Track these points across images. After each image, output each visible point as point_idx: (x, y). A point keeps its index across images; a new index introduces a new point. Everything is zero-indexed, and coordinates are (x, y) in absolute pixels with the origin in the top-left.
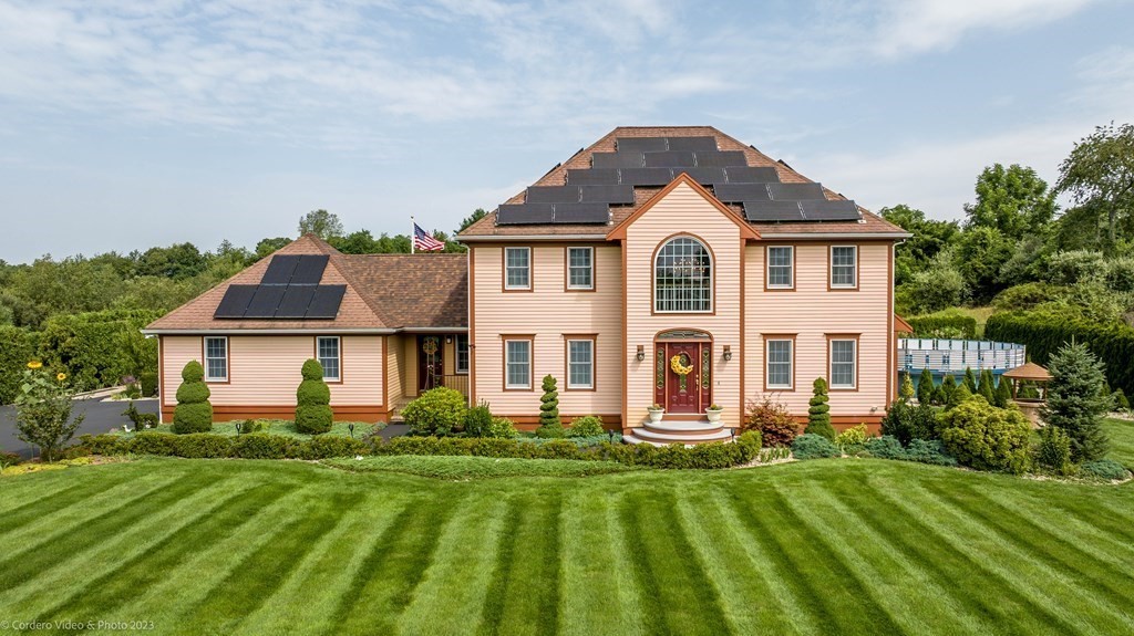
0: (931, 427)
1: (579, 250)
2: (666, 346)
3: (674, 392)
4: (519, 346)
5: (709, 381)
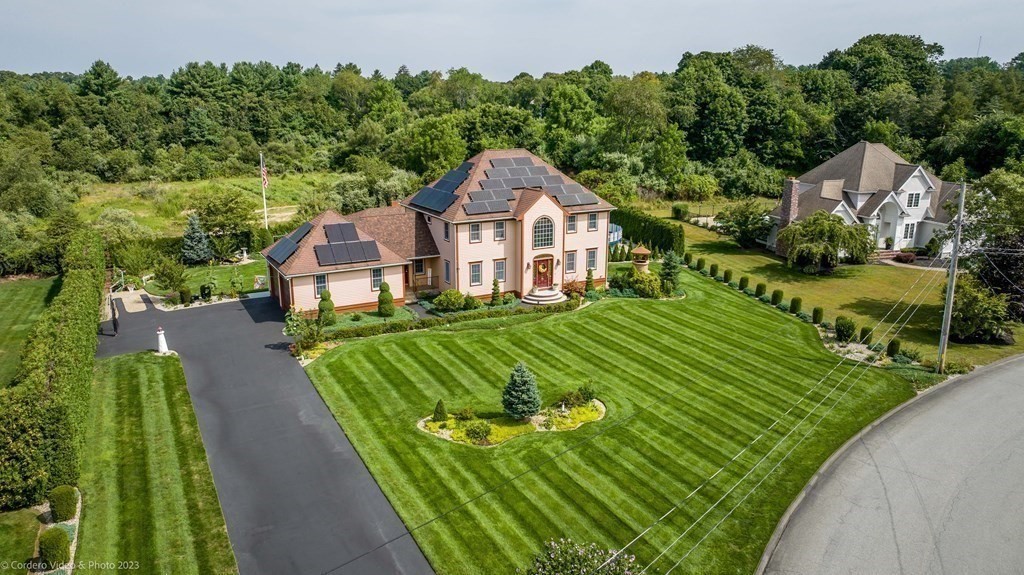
0: (629, 284)
1: (500, 224)
2: (537, 263)
3: (540, 279)
4: (476, 267)
5: (552, 274)
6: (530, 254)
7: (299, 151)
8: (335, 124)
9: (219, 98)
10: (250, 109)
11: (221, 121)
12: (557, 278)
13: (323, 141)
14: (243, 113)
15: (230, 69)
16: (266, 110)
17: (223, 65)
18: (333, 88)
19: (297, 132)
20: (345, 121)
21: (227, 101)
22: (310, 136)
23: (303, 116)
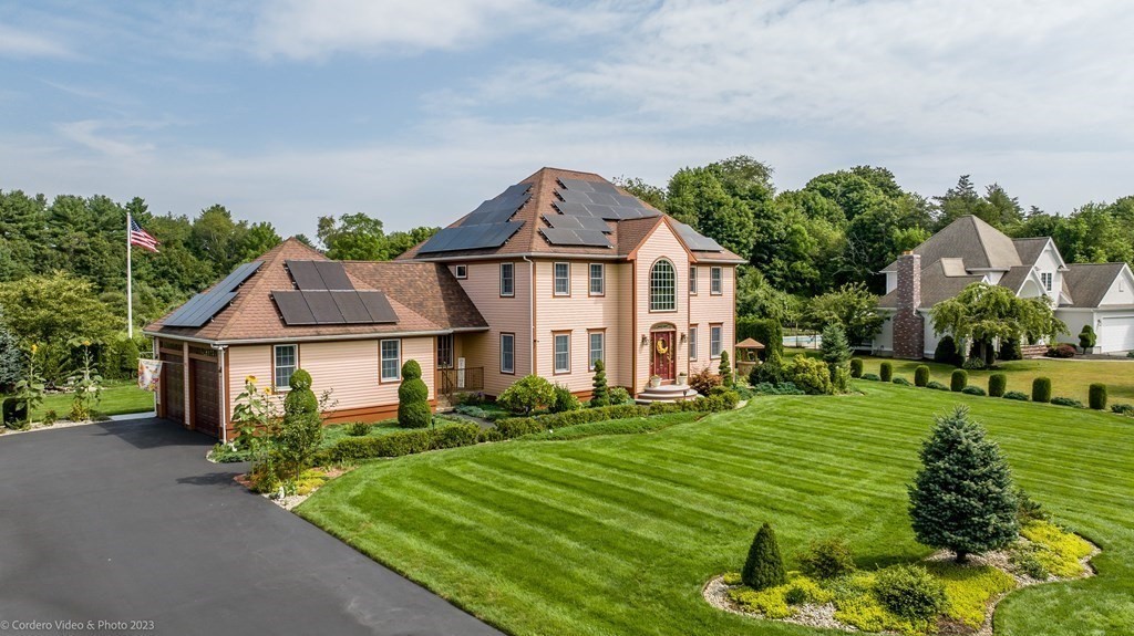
1: (596, 266)
2: (655, 336)
3: (658, 367)
4: (562, 339)
5: (674, 358)
6: (646, 321)
7: (147, 304)
8: (197, 275)
9: (32, 238)
10: (78, 252)
11: (32, 266)
12: (681, 367)
13: (179, 294)
14: (67, 257)
15: (50, 203)
16: (100, 253)
17: (40, 198)
18: (193, 232)
19: (143, 283)
20: (210, 270)
21: (43, 242)
22: (161, 288)
23: (153, 263)
